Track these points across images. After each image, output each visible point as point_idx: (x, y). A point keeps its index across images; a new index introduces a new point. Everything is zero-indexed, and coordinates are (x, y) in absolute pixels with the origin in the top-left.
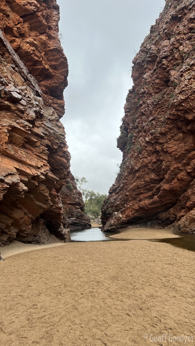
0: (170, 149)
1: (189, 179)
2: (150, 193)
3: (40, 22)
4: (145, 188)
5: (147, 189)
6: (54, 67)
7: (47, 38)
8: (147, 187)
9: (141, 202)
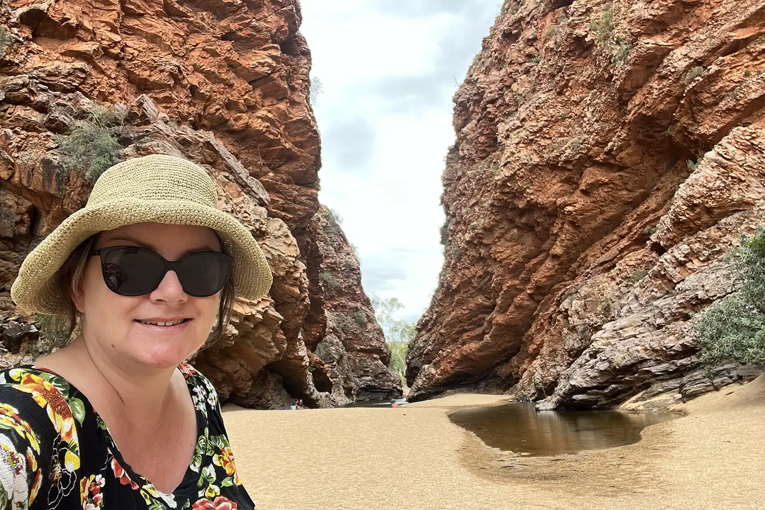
0: (499, 255)
1: (534, 306)
2: (479, 331)
3: (278, 86)
4: (471, 322)
5: (474, 323)
6: (300, 145)
7: (288, 105)
8: (473, 319)
9: (465, 346)
